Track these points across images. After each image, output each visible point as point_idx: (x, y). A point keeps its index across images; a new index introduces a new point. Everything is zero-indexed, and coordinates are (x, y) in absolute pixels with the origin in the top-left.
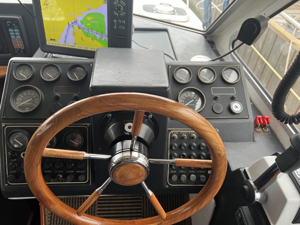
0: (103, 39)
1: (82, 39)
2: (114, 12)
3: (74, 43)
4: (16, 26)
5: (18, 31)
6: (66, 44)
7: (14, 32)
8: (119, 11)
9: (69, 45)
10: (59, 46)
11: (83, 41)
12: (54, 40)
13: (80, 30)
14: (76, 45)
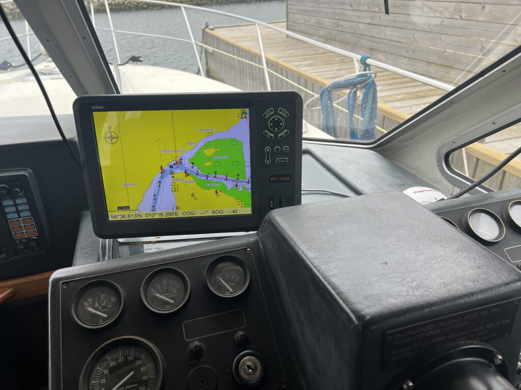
0: (241, 189)
1: (193, 195)
2: (267, 131)
3: (175, 208)
4: (21, 192)
5: (24, 200)
6: (154, 212)
7: (16, 205)
8: (276, 129)
9: (163, 211)
10: (140, 218)
11: (195, 199)
12: (128, 208)
13: (190, 178)
14: (178, 211)
